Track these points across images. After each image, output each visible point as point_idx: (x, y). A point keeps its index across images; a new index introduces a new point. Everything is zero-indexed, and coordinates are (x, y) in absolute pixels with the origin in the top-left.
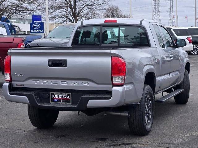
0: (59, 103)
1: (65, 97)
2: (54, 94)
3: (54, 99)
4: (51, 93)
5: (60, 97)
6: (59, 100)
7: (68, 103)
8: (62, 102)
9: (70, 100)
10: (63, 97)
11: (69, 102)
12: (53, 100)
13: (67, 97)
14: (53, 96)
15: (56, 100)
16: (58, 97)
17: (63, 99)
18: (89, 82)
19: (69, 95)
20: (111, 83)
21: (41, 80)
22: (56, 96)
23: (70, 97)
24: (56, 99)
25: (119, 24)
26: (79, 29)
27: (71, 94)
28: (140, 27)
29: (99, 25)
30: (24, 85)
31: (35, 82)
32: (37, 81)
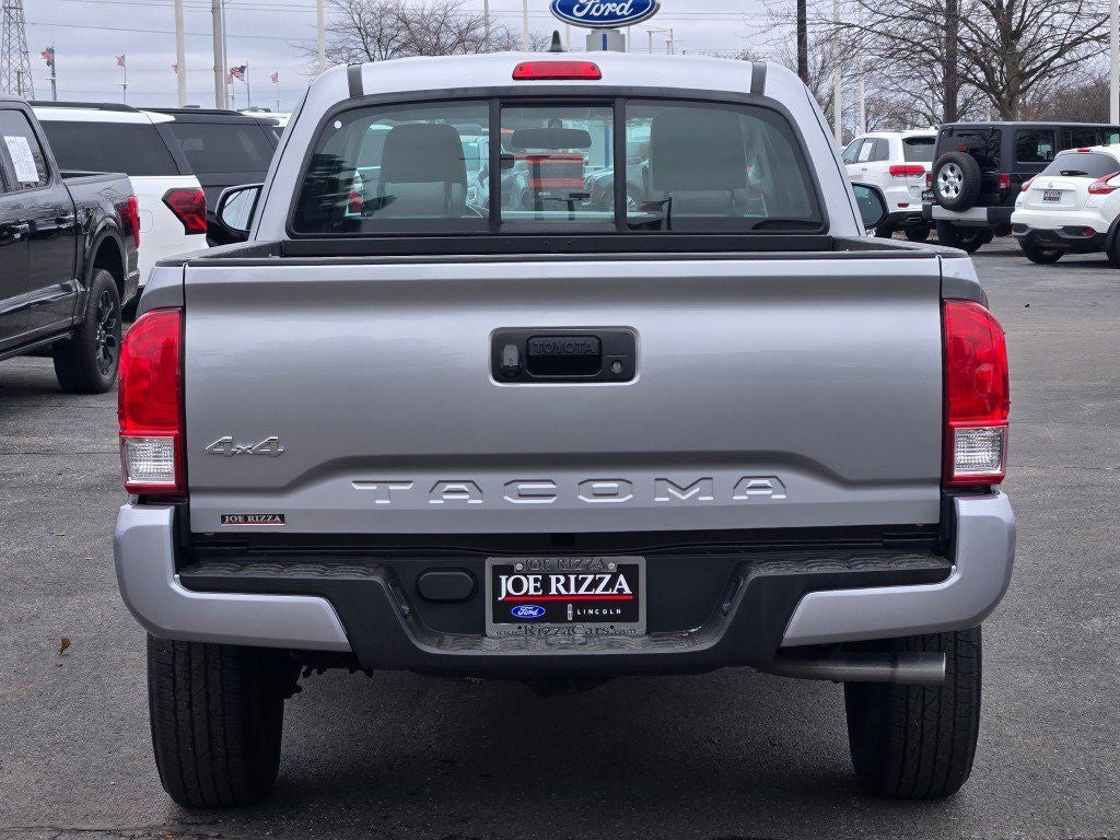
0: (553, 626)
1: (595, 584)
2: (509, 571)
3: (512, 602)
4: (490, 562)
5: (556, 586)
6: (553, 609)
7: (620, 626)
8: (576, 619)
9: (636, 599)
10: (579, 584)
11: (630, 615)
12: (505, 611)
13: (611, 584)
14: (507, 585)
15: (526, 611)
16: (546, 584)
17: (580, 602)
18: (787, 476)
19: (631, 573)
20: (938, 474)
22: (530, 585)
23: (633, 583)
24: (527, 600)
25: (617, 92)
26: (338, 125)
27: (641, 561)
28: (756, 106)
29: (476, 94)
30: (282, 517)
31: (376, 495)
32: (392, 487)
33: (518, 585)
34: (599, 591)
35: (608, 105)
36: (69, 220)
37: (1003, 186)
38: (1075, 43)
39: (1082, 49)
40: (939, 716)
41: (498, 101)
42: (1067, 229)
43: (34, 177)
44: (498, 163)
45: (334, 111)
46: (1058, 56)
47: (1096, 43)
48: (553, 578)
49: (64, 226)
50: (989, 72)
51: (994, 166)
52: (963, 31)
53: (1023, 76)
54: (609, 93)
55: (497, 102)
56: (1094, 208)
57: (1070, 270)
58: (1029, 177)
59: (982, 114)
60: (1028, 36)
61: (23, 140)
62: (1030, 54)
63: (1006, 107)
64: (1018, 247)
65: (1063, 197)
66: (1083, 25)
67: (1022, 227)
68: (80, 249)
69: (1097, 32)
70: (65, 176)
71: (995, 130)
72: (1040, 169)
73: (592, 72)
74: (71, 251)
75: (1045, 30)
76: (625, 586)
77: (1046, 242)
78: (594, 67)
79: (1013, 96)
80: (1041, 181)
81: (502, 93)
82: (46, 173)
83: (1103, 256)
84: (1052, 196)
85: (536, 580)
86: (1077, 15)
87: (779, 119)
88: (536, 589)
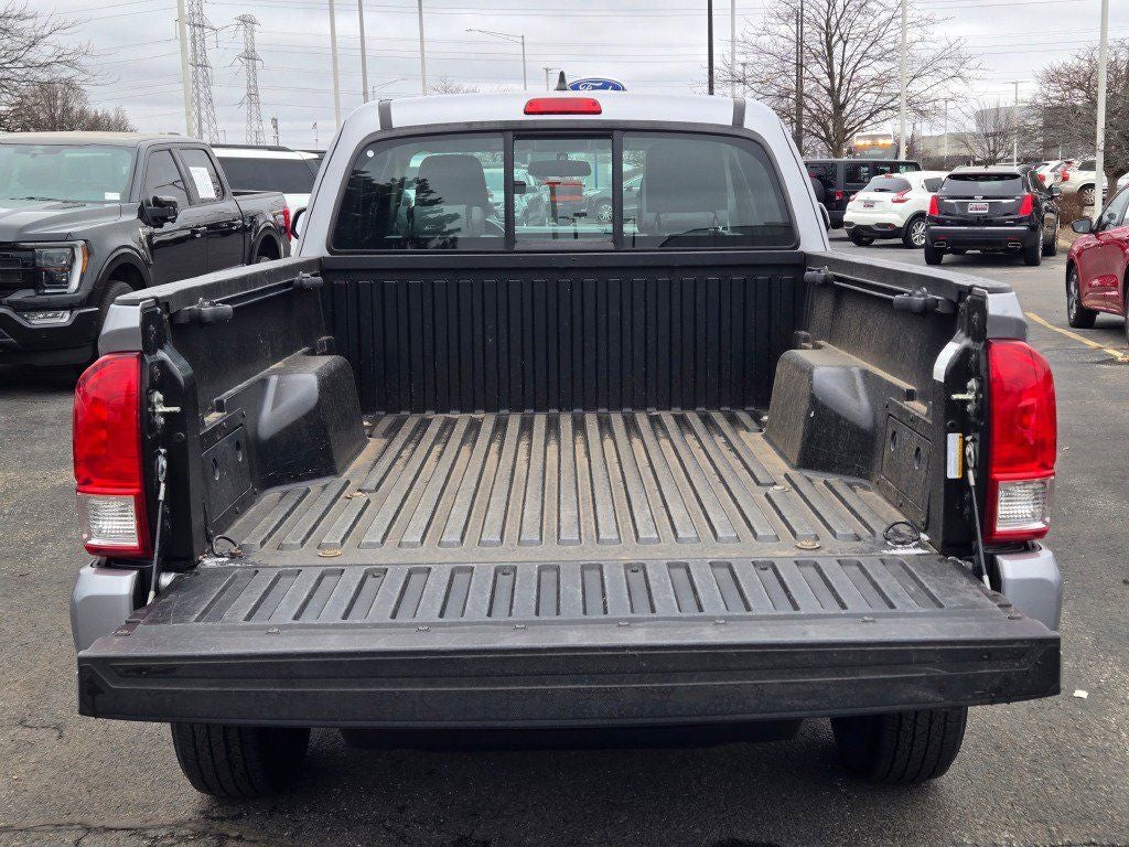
25: (615, 126)
26: (370, 154)
28: (737, 136)
29: (493, 127)
35: (608, 136)
36: (238, 224)
37: (838, 198)
38: (877, 111)
39: (882, 114)
40: (931, 722)
41: (514, 134)
42: (878, 225)
43: (212, 195)
44: (512, 187)
45: (367, 142)
46: (868, 118)
47: (891, 112)
49: (234, 228)
50: (825, 128)
51: (832, 186)
52: (809, 102)
53: (846, 131)
54: (608, 126)
55: (510, 134)
56: (895, 212)
57: (879, 250)
58: (854, 193)
59: (822, 154)
60: (849, 108)
61: (205, 169)
62: (850, 118)
63: (837, 151)
64: (847, 235)
65: (876, 205)
66: (882, 100)
67: (851, 224)
68: (247, 240)
69: (891, 104)
70: (235, 194)
71: (833, 164)
72: (862, 188)
73: (593, 108)
74: (241, 242)
75: (859, 104)
77: (866, 233)
78: (595, 103)
79: (840, 143)
80: (862, 195)
81: (515, 126)
82: (221, 192)
83: (899, 241)
84: (869, 204)
86: (879, 95)
87: (756, 147)
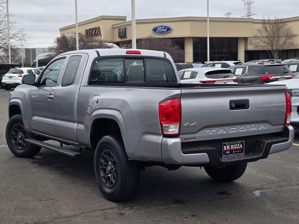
0: (232, 155)
1: (237, 146)
2: (225, 145)
3: (226, 151)
4: (223, 144)
5: (232, 147)
6: (231, 151)
7: (241, 154)
8: (235, 153)
9: (243, 149)
10: (235, 146)
11: (242, 152)
12: (225, 153)
13: (239, 146)
15: (228, 152)
16: (230, 147)
17: (235, 150)
19: (242, 143)
21: (218, 129)
22: (228, 147)
23: (243, 146)
24: (228, 150)
26: (96, 62)
27: (244, 141)
29: (121, 56)
30: (195, 138)
31: (210, 132)
32: (212, 131)
33: (226, 148)
34: (238, 148)
41: (125, 58)
45: (96, 59)
48: (231, 146)
54: (142, 57)
67: (4, 83)
73: (139, 53)
76: (241, 146)
81: (124, 56)
85: (229, 146)
88: (229, 148)
